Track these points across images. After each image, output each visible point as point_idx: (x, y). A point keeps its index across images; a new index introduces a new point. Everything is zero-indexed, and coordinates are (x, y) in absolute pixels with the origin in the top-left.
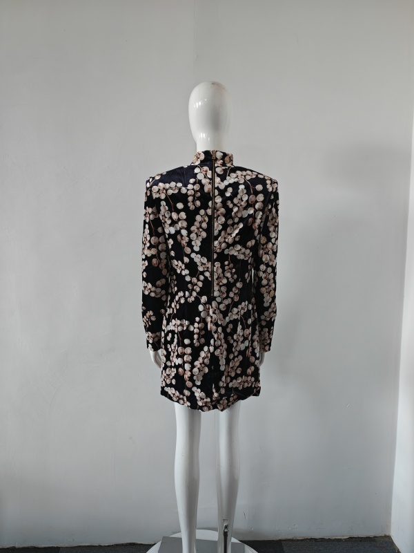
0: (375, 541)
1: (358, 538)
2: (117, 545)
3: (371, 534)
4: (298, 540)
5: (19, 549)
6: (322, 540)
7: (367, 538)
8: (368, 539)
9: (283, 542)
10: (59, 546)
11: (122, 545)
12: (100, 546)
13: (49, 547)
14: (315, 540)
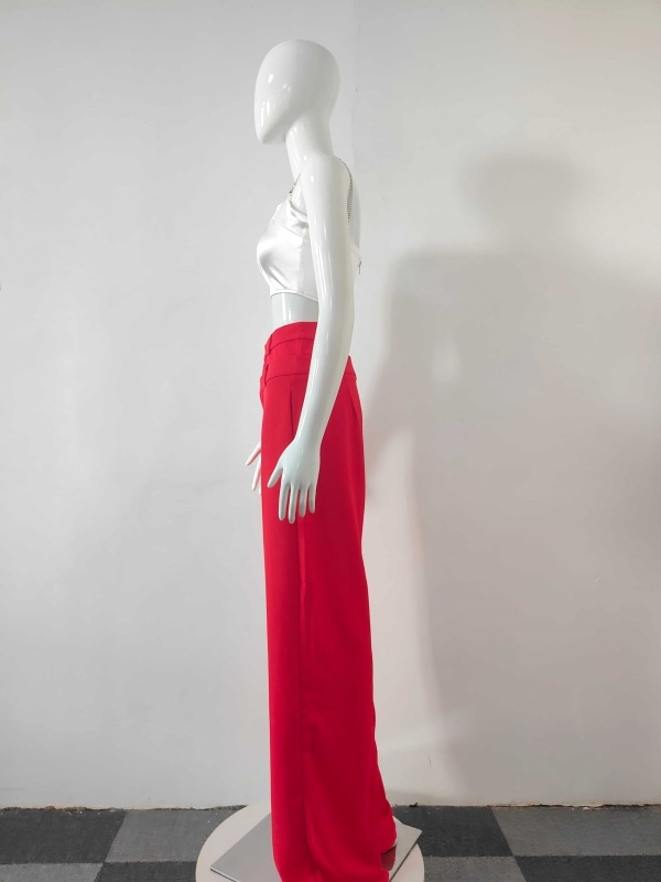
0: (646, 811)
2: (220, 808)
3: (641, 800)
4: (519, 807)
5: (60, 810)
7: (633, 806)
9: (494, 810)
10: (126, 808)
11: (229, 808)
12: (192, 809)
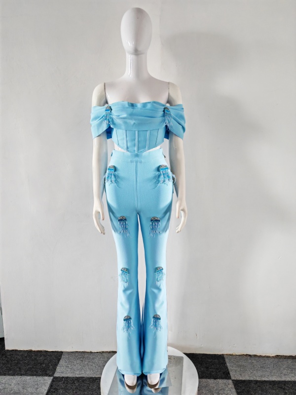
1: (283, 356)
3: (294, 354)
4: (236, 355)
5: (34, 351)
6: (255, 356)
7: (290, 356)
9: (225, 356)
12: (91, 352)
14: (250, 355)
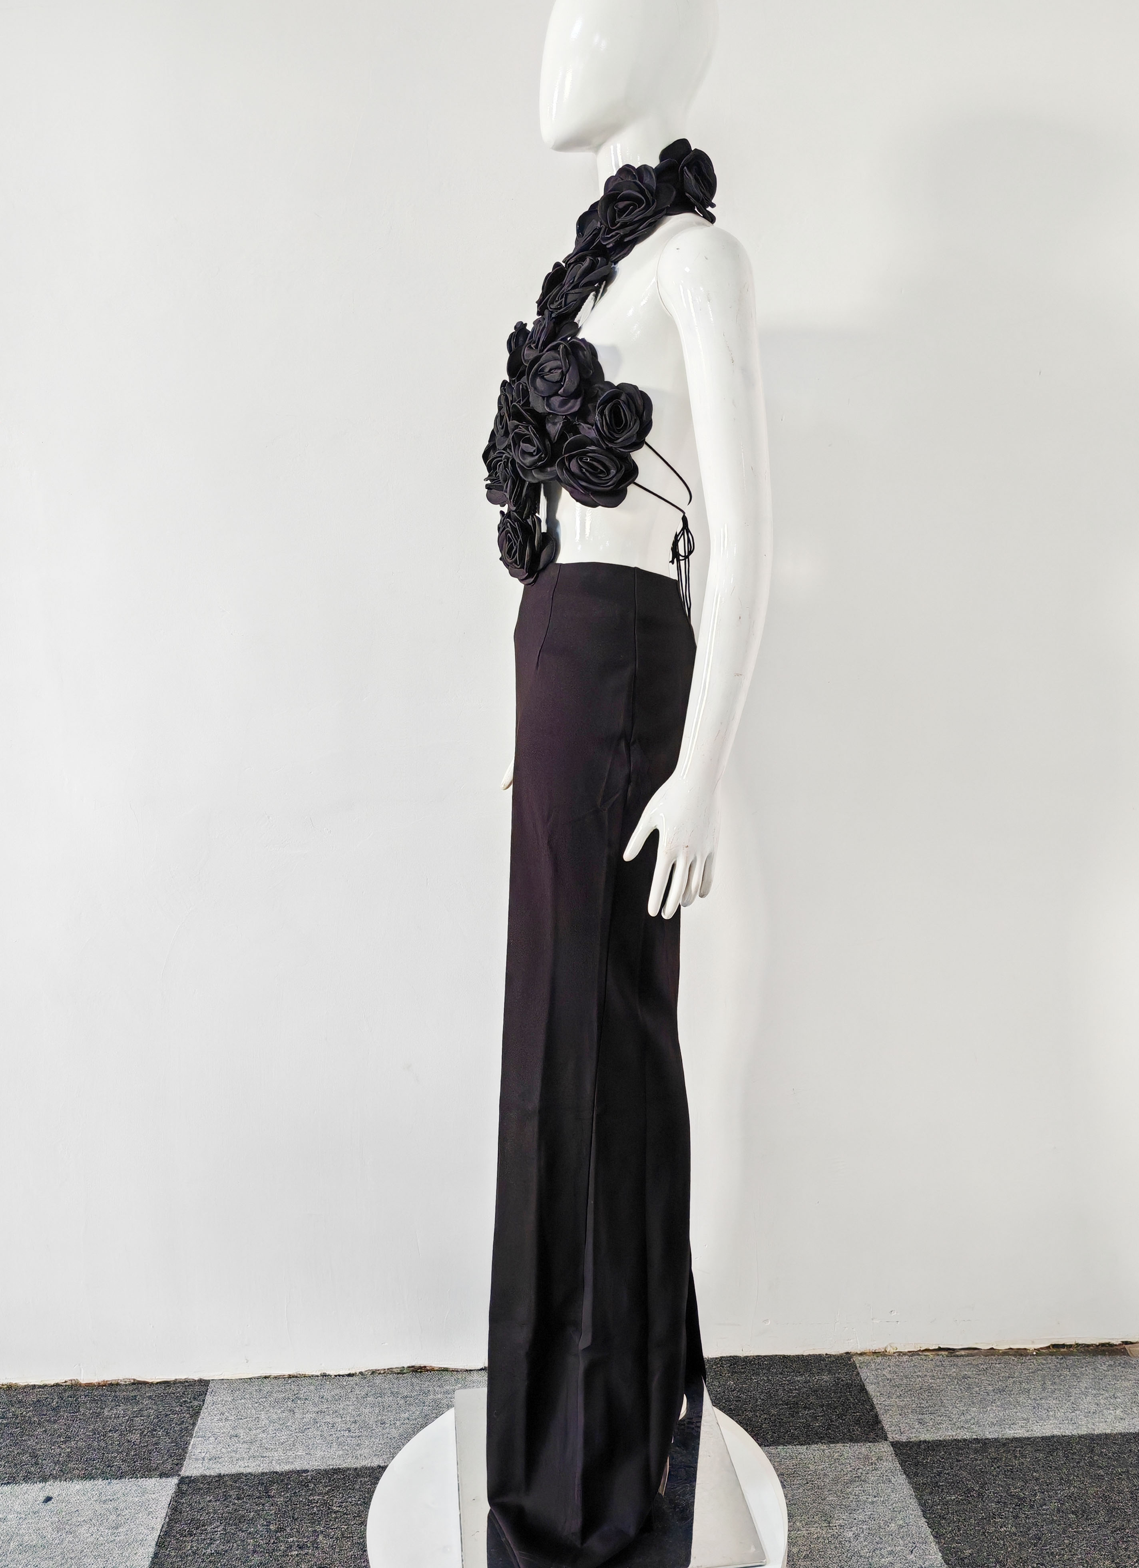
0: (1124, 1353)
1: (1078, 1345)
2: (373, 1372)
3: (1115, 1335)
4: (901, 1354)
5: (89, 1385)
6: (972, 1351)
7: (1103, 1345)
8: (1106, 1349)
9: (857, 1360)
10: (206, 1377)
11: (390, 1371)
12: (324, 1375)
13: (175, 1382)
14: (951, 1351)
